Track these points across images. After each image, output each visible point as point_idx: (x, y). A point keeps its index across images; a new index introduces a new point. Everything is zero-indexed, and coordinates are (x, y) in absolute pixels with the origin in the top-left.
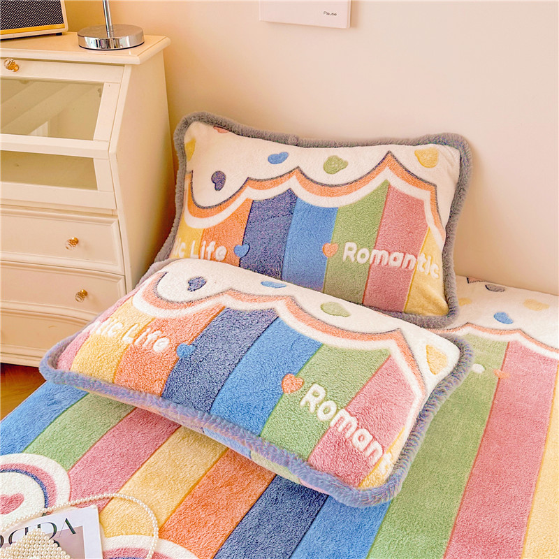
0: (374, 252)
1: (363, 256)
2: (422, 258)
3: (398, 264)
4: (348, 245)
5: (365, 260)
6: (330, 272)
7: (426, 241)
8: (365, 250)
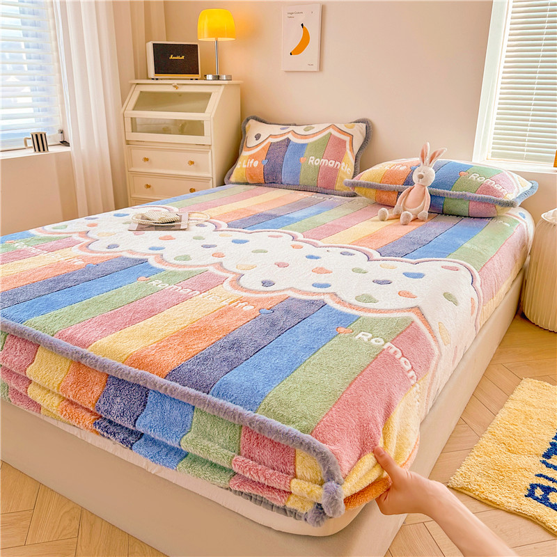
1: (317, 162)
2: (343, 164)
6: (302, 170)
7: (346, 157)
8: (318, 160)
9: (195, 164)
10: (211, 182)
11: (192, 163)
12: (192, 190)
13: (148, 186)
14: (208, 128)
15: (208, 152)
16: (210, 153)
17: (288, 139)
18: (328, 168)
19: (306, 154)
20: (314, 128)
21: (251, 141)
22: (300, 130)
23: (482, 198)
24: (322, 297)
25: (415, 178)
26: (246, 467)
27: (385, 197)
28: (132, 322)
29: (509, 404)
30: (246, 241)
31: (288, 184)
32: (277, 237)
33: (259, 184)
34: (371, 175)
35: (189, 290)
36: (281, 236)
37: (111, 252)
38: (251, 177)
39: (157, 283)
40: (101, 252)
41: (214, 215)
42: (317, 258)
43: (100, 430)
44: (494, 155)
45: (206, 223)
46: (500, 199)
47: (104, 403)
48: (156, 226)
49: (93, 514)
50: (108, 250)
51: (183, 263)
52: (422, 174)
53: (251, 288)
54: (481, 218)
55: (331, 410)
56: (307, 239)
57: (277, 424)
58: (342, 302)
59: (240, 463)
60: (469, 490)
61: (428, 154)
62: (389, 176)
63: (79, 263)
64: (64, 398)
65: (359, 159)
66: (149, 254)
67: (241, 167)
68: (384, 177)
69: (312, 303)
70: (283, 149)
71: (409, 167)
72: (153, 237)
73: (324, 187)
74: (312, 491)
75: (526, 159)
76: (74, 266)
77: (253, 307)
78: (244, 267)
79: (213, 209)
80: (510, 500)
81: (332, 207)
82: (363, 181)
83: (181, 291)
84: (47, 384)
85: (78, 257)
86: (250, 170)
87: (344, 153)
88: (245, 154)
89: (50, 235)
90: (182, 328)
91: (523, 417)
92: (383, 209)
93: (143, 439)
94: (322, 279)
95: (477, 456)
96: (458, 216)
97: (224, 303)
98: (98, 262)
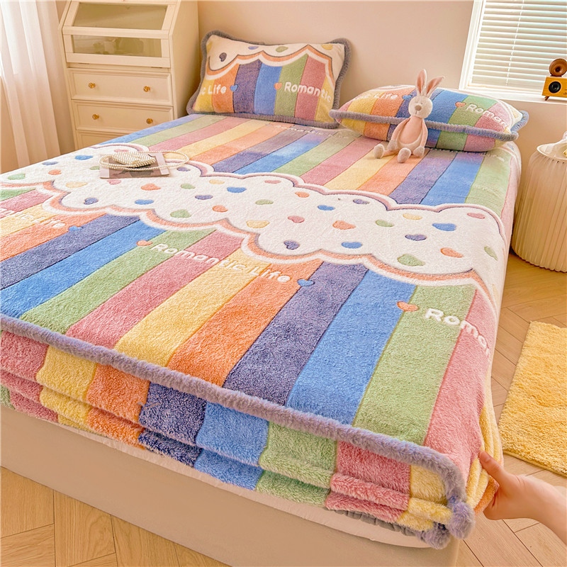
0: (300, 86)
1: (294, 88)
2: (323, 91)
3: (311, 92)
4: (287, 83)
5: (295, 90)
6: (278, 98)
7: (326, 84)
8: (295, 86)
9: (151, 90)
10: (171, 111)
11: (147, 89)
12: (149, 121)
13: (96, 117)
14: (167, 48)
15: (167, 76)
16: (169, 78)
17: (259, 61)
18: (306, 96)
19: (281, 79)
20: (287, 48)
21: (216, 64)
22: (271, 50)
23: (483, 132)
24: (360, 261)
25: (411, 109)
26: (351, 487)
27: (375, 130)
28: (153, 303)
29: (526, 352)
30: (243, 190)
31: (260, 114)
32: (275, 182)
33: (227, 114)
34: (359, 103)
35: (205, 257)
36: (279, 182)
37: (93, 209)
38: (219, 106)
39: (161, 248)
40: (80, 210)
41: (193, 154)
42: (331, 209)
43: (148, 447)
44: (475, 80)
45: (188, 167)
46: (500, 133)
47: (151, 416)
48: (130, 171)
49: (125, 522)
50: (87, 206)
51: (183, 220)
52: (420, 105)
53: (276, 252)
54: (476, 152)
55: (435, 409)
56: (309, 185)
57: (388, 438)
58: (384, 266)
59: (341, 484)
60: (515, 452)
61: (425, 83)
62: (380, 105)
63: (59, 225)
64: (91, 407)
65: (340, 86)
66: (139, 210)
67: (206, 94)
68: (375, 107)
69: (353, 268)
70: (254, 73)
71: (401, 96)
72: (133, 185)
73: (303, 118)
74: (436, 512)
75: (508, 85)
76: (54, 230)
77: (288, 278)
78: (256, 224)
79: (186, 147)
80: (556, 459)
81: (317, 142)
82: (352, 112)
83: (195, 258)
84: (67, 392)
85: (54, 217)
86: (217, 98)
87: (323, 78)
88: (209, 78)
89: (8, 188)
90: (218, 309)
91: (543, 365)
92: (380, 145)
93: (204, 455)
94: (350, 236)
95: (512, 412)
96: (451, 150)
97: (253, 274)
98: (82, 223)
